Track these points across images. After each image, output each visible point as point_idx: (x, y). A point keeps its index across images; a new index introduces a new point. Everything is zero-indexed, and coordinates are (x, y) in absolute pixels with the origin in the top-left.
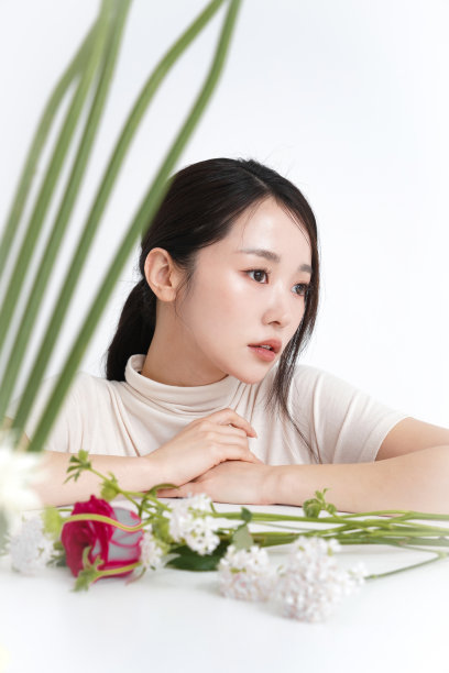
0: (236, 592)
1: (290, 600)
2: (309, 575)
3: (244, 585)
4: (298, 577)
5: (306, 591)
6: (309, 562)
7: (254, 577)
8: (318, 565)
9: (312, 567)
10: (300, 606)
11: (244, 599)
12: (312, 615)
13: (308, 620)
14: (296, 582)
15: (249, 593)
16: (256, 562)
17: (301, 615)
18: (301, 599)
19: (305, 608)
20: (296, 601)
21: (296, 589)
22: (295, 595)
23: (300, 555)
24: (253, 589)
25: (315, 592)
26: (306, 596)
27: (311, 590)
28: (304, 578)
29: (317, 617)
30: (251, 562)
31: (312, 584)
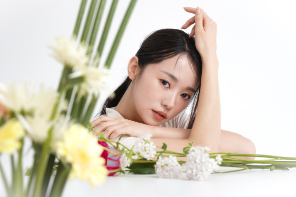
0: (164, 175)
1: (190, 172)
2: (198, 161)
3: (167, 171)
4: (193, 162)
5: (197, 167)
6: (197, 155)
7: (171, 168)
8: (201, 156)
9: (199, 157)
10: (194, 174)
11: (167, 178)
12: (199, 177)
13: (198, 180)
14: (192, 164)
15: (170, 175)
16: (172, 161)
17: (195, 178)
18: (194, 171)
19: (196, 175)
20: (192, 172)
21: (192, 167)
22: (192, 169)
23: (193, 153)
24: (171, 173)
25: (200, 168)
26: (197, 169)
27: (199, 166)
28: (195, 162)
29: (202, 178)
30: (170, 161)
31: (199, 164)
